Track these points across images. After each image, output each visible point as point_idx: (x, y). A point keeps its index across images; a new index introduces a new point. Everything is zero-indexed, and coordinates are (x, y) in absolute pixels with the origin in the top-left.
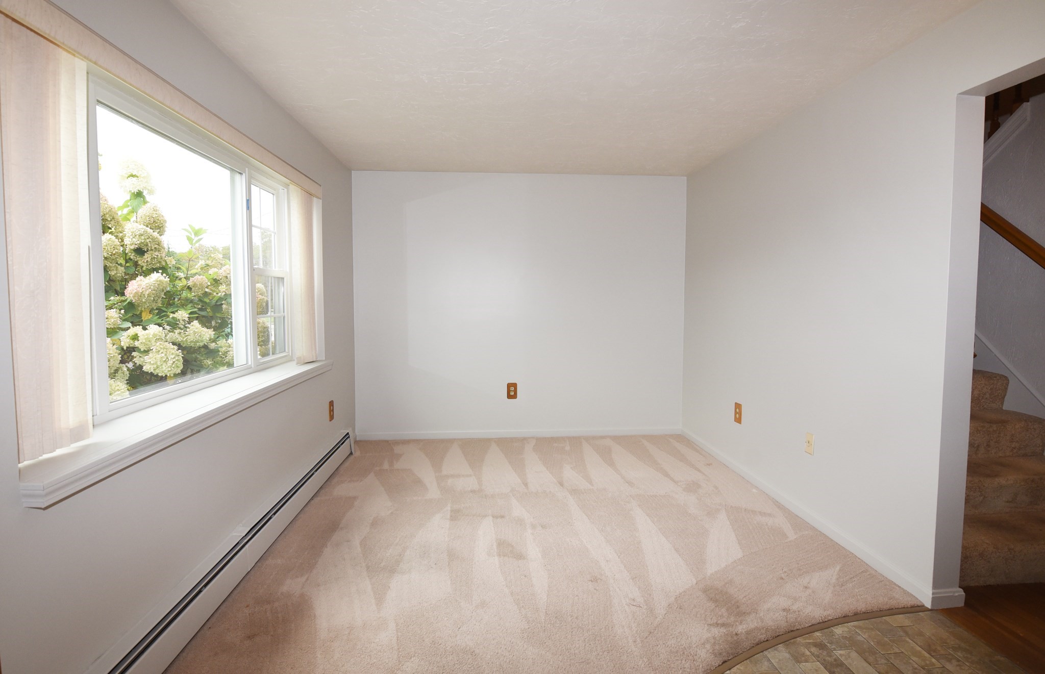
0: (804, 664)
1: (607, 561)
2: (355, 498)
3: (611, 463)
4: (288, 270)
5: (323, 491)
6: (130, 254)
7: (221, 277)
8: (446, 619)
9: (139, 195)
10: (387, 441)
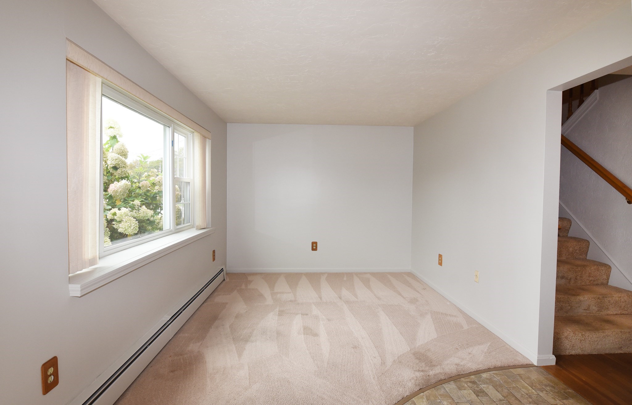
0: (463, 391)
1: (363, 338)
2: (227, 303)
3: (369, 287)
4: (192, 178)
5: (209, 300)
6: (110, 169)
7: (156, 182)
8: (275, 365)
9: (114, 137)
10: (244, 274)
